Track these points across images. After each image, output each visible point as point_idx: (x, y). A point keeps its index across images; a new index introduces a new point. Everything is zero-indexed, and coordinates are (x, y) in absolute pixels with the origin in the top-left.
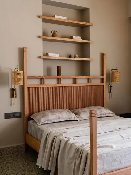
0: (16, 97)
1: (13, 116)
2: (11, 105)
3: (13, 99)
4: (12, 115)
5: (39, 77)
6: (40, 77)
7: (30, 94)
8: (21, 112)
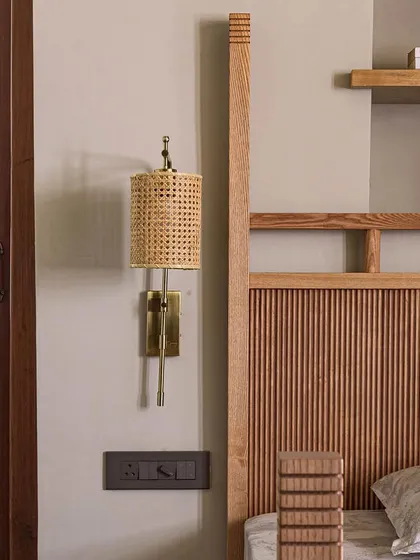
0: (173, 351)
1: (155, 475)
2: (144, 402)
3: (154, 363)
4: (148, 471)
5: (330, 216)
6: (343, 217)
7: (270, 341)
8: (207, 455)
